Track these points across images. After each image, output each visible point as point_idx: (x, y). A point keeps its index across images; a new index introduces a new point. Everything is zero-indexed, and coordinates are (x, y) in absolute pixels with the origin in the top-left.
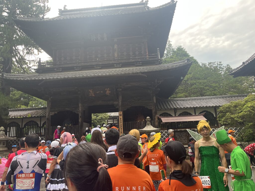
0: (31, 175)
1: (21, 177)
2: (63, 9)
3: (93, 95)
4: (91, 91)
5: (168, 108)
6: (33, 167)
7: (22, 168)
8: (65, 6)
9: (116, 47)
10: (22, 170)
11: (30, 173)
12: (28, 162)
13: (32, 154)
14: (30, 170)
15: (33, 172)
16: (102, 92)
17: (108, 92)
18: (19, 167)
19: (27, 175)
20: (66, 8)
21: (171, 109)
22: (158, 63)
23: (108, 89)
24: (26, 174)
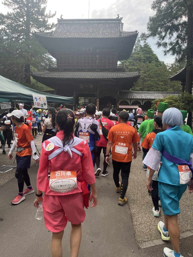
0: (87, 134)
1: (81, 134)
2: (60, 19)
3: (82, 88)
4: (81, 85)
5: (126, 98)
6: (88, 129)
7: (82, 128)
8: (62, 15)
9: (97, 56)
10: (81, 130)
11: (86, 132)
12: (85, 124)
13: (88, 119)
14: (86, 130)
15: (88, 132)
16: (88, 86)
17: (91, 87)
18: (80, 127)
19: (85, 134)
20: (62, 17)
21: (128, 99)
22: (123, 71)
23: (92, 85)
24: (83, 132)
